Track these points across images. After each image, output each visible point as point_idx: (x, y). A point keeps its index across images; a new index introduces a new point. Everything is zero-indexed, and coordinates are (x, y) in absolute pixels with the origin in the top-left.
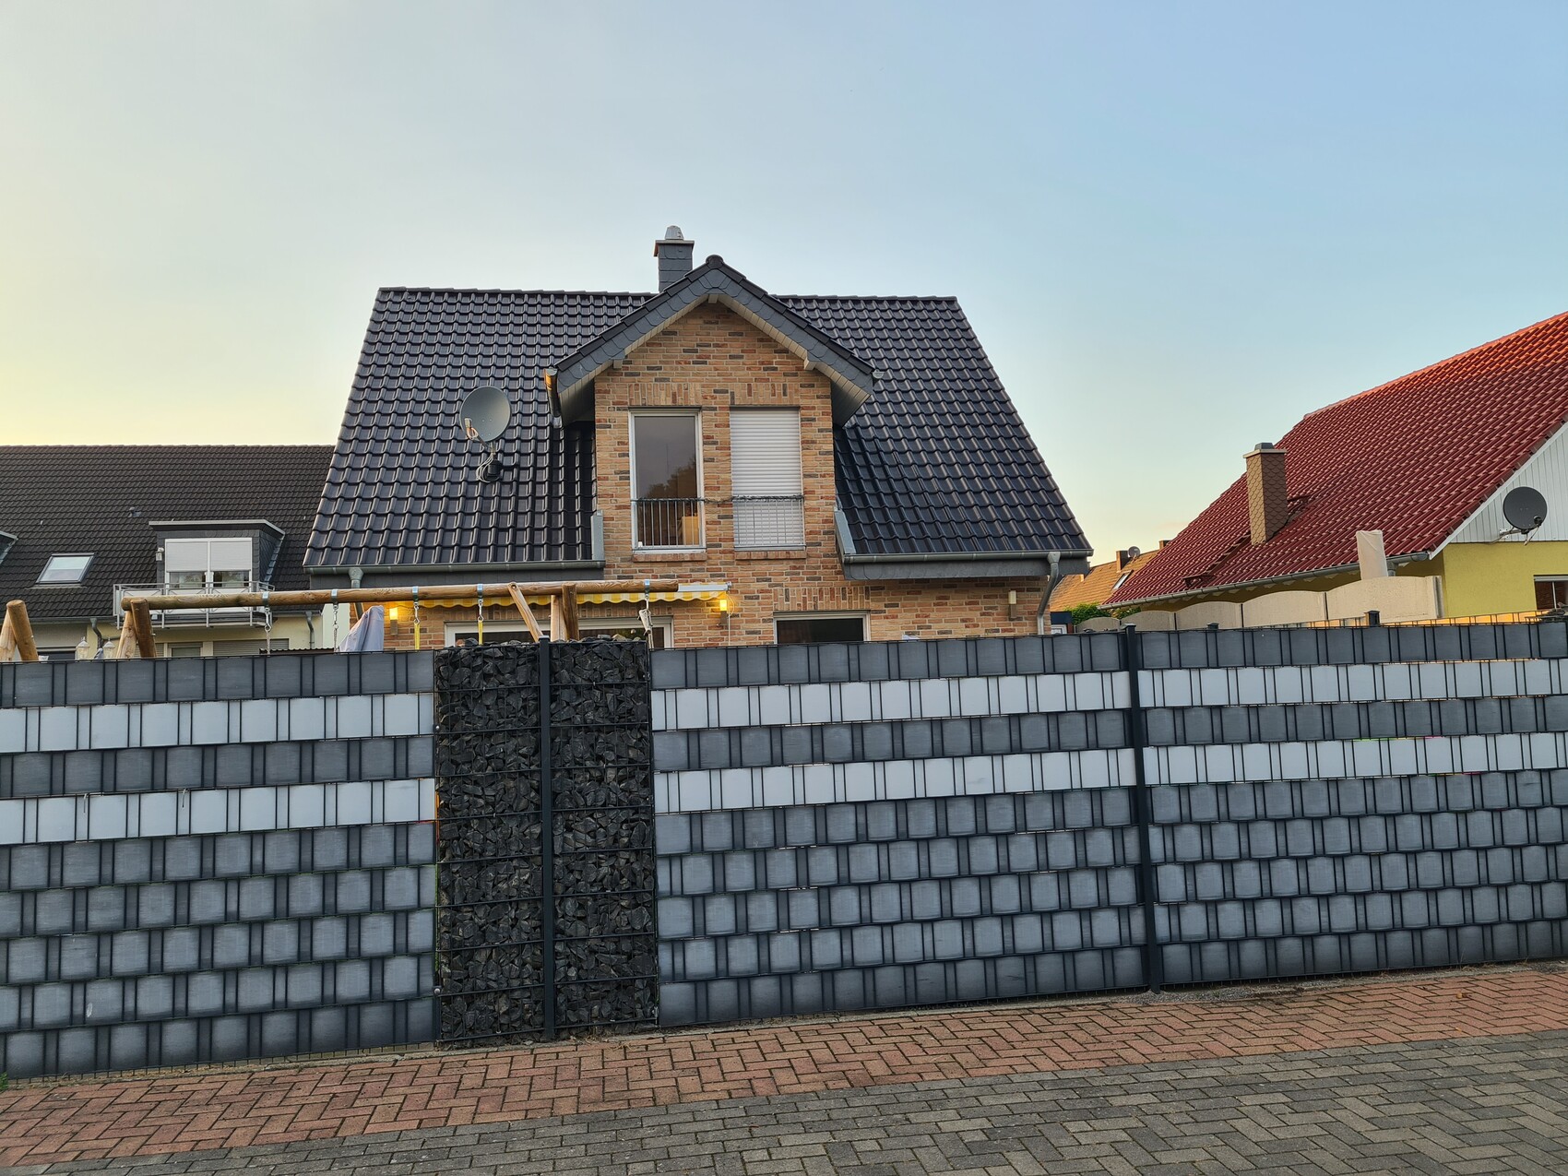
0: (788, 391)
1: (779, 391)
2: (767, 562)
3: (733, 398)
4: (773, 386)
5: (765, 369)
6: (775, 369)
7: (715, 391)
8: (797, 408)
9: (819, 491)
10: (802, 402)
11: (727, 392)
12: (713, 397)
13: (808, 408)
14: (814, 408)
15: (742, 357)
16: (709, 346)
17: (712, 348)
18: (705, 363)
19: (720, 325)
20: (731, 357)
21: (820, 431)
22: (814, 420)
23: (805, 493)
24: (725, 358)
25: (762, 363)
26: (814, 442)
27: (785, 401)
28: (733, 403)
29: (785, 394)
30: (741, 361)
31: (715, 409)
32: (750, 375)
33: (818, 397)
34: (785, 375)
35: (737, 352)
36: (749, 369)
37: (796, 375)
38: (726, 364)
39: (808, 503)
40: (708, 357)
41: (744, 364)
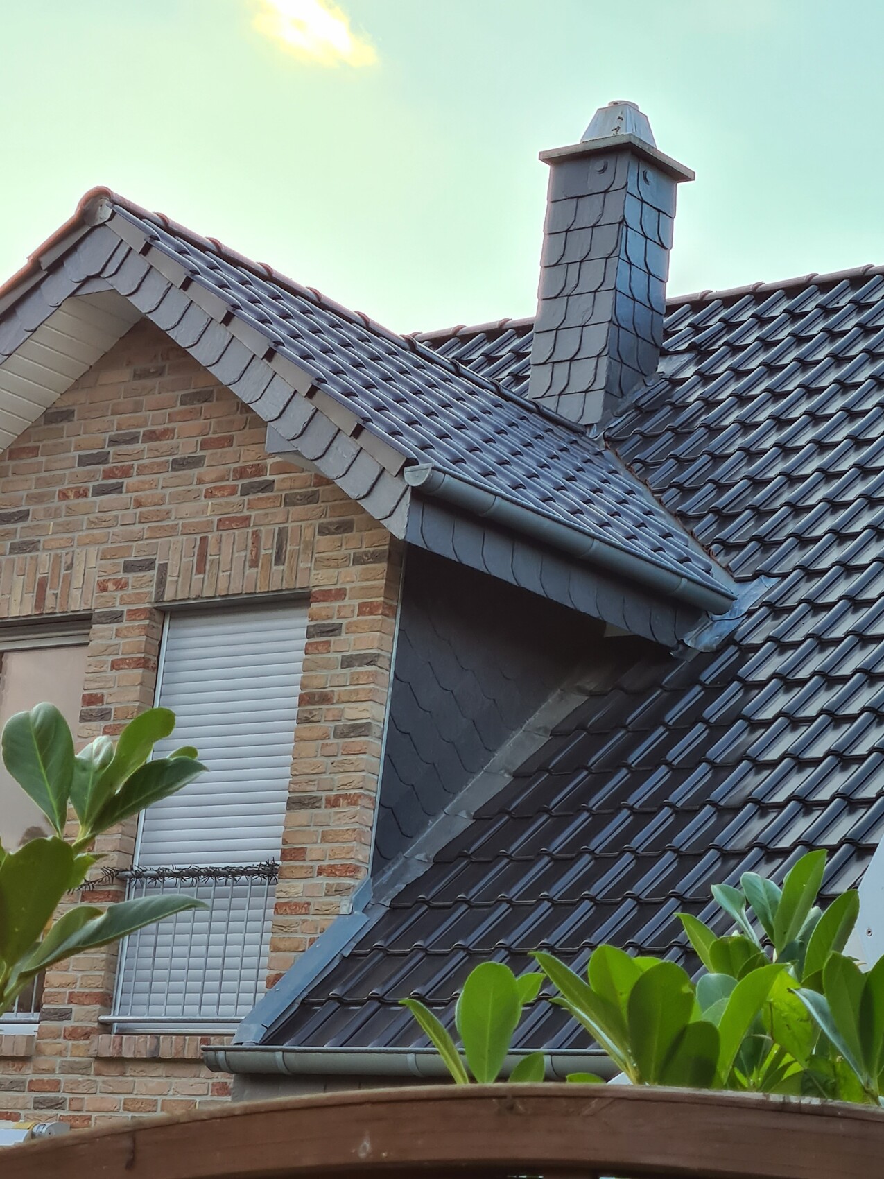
0: (290, 548)
1: (268, 549)
2: (161, 1070)
3: (162, 582)
4: (256, 535)
5: (246, 491)
6: (269, 486)
7: (129, 567)
8: (297, 599)
9: (317, 852)
10: (319, 579)
11: (149, 565)
12: (121, 585)
13: (327, 596)
14: (340, 594)
15: (196, 462)
16: (133, 439)
17: (139, 446)
18: (117, 489)
19: (167, 378)
20: (180, 464)
21: (348, 662)
22: (334, 630)
23: (285, 855)
24: (161, 468)
25: (241, 473)
26: (325, 699)
27: (278, 579)
28: (160, 596)
29: (279, 559)
30: (195, 472)
31: (115, 617)
32: (207, 510)
33: (358, 560)
34: (289, 501)
35: (186, 447)
36: (209, 494)
37: (311, 498)
38: (166, 484)
39: (293, 888)
40: (126, 472)
41: (200, 482)
